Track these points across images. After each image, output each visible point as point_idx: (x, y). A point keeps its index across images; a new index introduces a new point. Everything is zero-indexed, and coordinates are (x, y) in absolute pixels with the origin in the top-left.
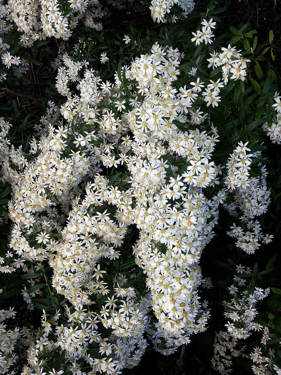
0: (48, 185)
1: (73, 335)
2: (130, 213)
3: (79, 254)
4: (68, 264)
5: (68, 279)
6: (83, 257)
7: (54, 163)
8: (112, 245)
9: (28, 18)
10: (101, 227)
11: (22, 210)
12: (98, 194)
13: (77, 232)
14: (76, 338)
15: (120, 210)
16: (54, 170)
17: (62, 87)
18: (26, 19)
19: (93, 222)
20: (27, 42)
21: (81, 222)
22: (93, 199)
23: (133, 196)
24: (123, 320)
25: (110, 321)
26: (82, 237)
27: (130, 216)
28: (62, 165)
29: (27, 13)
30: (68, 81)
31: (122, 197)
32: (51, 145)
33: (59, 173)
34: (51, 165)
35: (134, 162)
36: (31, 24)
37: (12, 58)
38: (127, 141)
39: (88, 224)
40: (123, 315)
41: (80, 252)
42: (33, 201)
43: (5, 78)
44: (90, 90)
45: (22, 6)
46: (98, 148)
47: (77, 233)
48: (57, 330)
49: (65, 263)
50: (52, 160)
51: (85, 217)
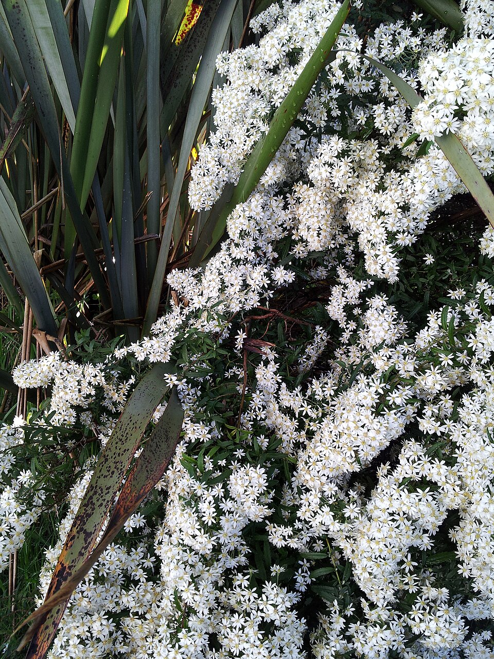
0: (358, 446)
1: (380, 635)
2: (458, 496)
3: (391, 537)
4: (377, 547)
5: (379, 566)
6: (395, 542)
7: (365, 421)
8: (425, 531)
9: (320, 234)
10: (422, 509)
11: (318, 472)
12: (418, 467)
13: (388, 509)
14: (383, 639)
15: (443, 489)
16: (365, 430)
17: (336, 310)
18: (319, 234)
19: (412, 500)
20: (301, 252)
21: (397, 499)
22: (409, 472)
23: (459, 474)
24: (441, 625)
25: (423, 626)
26: (396, 517)
27: (456, 500)
28: (375, 425)
29: (319, 228)
30: (345, 303)
31: (447, 473)
32: (360, 399)
33: (372, 434)
34: (361, 424)
35: (464, 433)
36: (323, 241)
37: (286, 274)
38: (446, 401)
39: (405, 502)
40: (442, 620)
41: (394, 535)
42: (332, 463)
43: (272, 296)
44: (386, 324)
45: (315, 219)
46: (411, 407)
47: (389, 511)
48: (350, 628)
49: (373, 544)
50: (362, 418)
51: (402, 493)
